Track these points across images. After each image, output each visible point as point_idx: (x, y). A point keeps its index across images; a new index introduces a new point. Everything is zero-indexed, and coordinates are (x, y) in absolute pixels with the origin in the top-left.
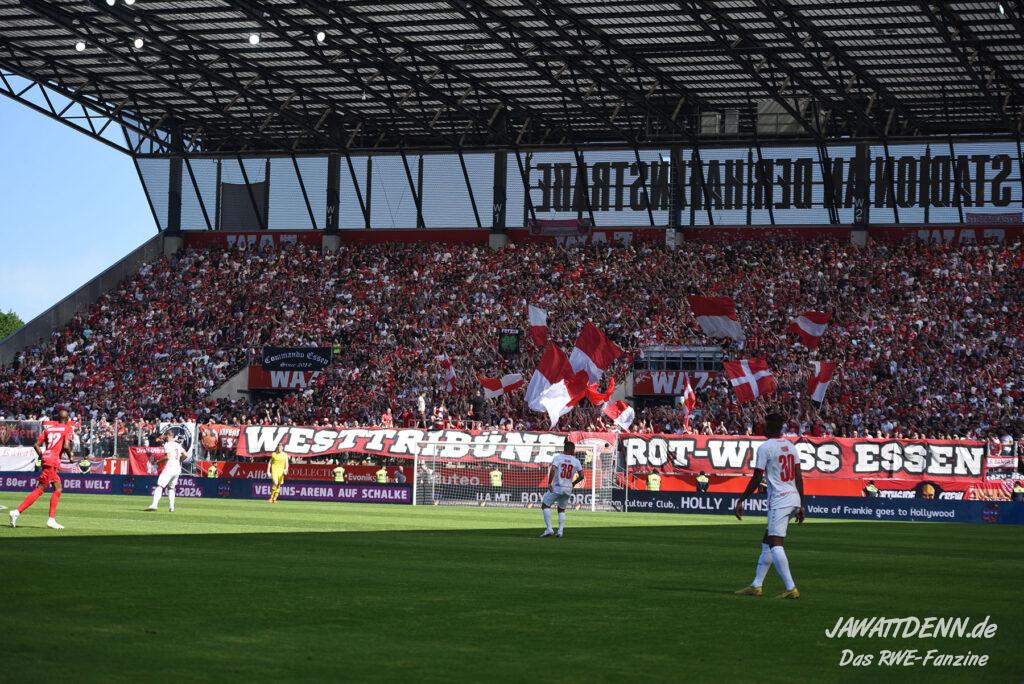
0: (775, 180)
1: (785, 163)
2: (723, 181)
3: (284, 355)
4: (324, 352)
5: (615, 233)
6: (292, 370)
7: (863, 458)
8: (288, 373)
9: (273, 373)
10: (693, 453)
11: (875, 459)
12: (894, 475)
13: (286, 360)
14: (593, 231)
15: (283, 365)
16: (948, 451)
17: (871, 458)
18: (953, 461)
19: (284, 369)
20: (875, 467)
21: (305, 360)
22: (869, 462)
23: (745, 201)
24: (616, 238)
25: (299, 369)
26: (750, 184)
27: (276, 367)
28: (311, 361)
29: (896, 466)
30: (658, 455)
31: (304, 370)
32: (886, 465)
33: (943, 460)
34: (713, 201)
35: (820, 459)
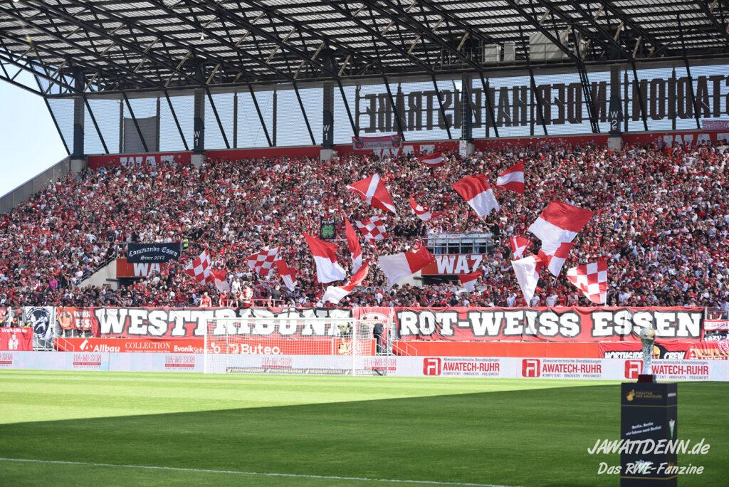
0: (553, 101)
1: (560, 87)
2: (511, 103)
3: (144, 250)
4: (175, 246)
5: (421, 146)
6: (150, 262)
7: (599, 324)
8: (147, 265)
9: (135, 265)
10: (457, 324)
11: (609, 325)
12: (624, 338)
13: (145, 254)
14: (404, 145)
15: (143, 258)
16: (671, 317)
17: (605, 324)
18: (675, 324)
19: (144, 262)
20: (609, 331)
21: (160, 253)
22: (605, 328)
23: (529, 118)
24: (421, 150)
25: (156, 262)
26: (532, 105)
27: (137, 259)
28: (165, 254)
29: (627, 331)
30: (427, 326)
31: (159, 261)
32: (618, 330)
33: (667, 324)
34: (504, 120)
35: (562, 326)
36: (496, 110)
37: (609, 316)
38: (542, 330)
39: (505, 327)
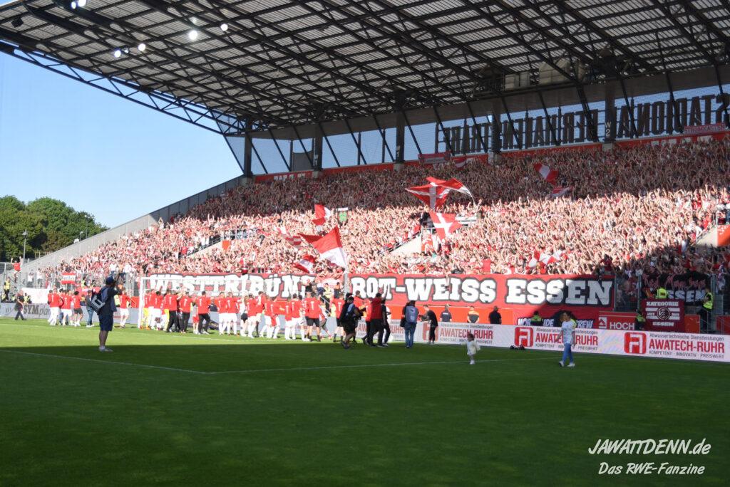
10: (395, 289)
33: (578, 292)
34: (539, 141)
35: (482, 293)
36: (534, 134)
37: (522, 283)
38: (465, 296)
39: (434, 293)
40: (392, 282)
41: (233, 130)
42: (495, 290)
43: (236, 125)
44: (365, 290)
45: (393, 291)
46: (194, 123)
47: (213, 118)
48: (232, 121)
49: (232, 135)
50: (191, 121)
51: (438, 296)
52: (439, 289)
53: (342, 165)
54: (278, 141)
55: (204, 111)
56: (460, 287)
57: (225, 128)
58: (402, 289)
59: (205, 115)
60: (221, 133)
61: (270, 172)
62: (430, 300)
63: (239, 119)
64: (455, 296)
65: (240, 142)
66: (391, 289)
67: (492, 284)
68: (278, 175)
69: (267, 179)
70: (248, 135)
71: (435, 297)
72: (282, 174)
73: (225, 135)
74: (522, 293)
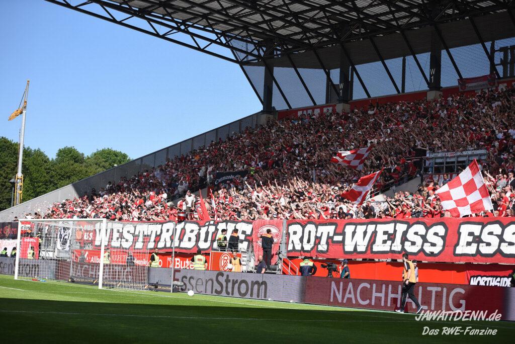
35: (427, 242)
38: (407, 246)
40: (331, 229)
41: (250, 58)
42: (443, 238)
43: (256, 52)
44: (301, 240)
45: (330, 241)
46: (203, 50)
47: (227, 45)
48: (251, 47)
49: (248, 63)
50: (199, 49)
51: (378, 247)
52: (380, 237)
53: (372, 96)
54: (299, 70)
55: (213, 37)
56: (405, 233)
57: (242, 56)
58: (338, 238)
59: (215, 42)
60: (237, 62)
61: (294, 106)
62: (369, 252)
63: (258, 46)
64: (397, 247)
65: (259, 72)
66: (329, 238)
67: (441, 230)
68: (303, 109)
69: (289, 114)
70: (268, 63)
71: (376, 248)
72: (307, 109)
73: (242, 64)
74: (474, 241)
